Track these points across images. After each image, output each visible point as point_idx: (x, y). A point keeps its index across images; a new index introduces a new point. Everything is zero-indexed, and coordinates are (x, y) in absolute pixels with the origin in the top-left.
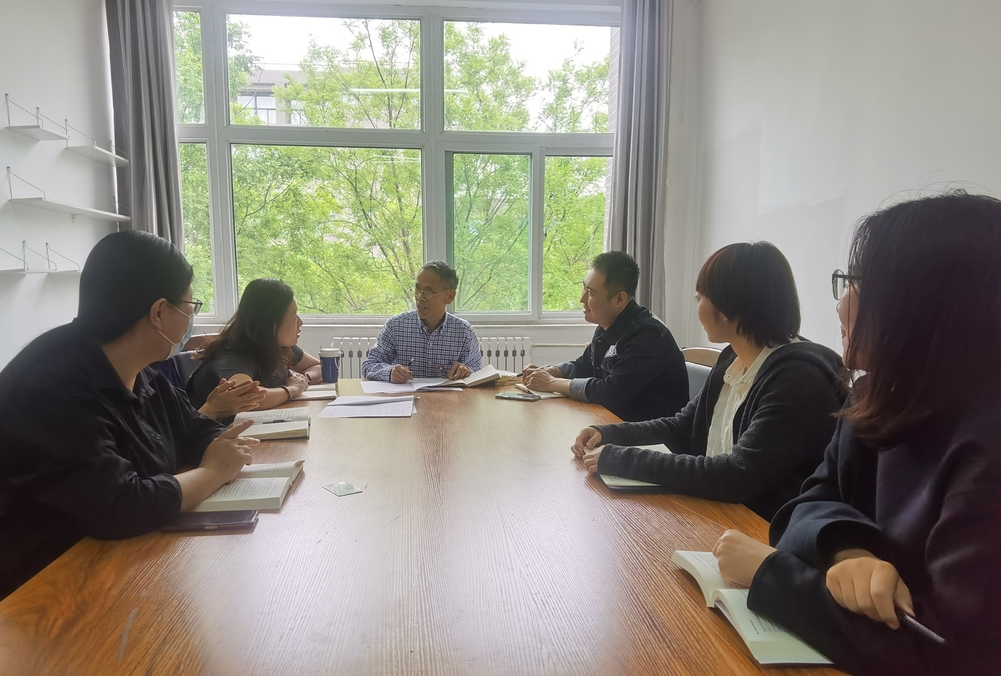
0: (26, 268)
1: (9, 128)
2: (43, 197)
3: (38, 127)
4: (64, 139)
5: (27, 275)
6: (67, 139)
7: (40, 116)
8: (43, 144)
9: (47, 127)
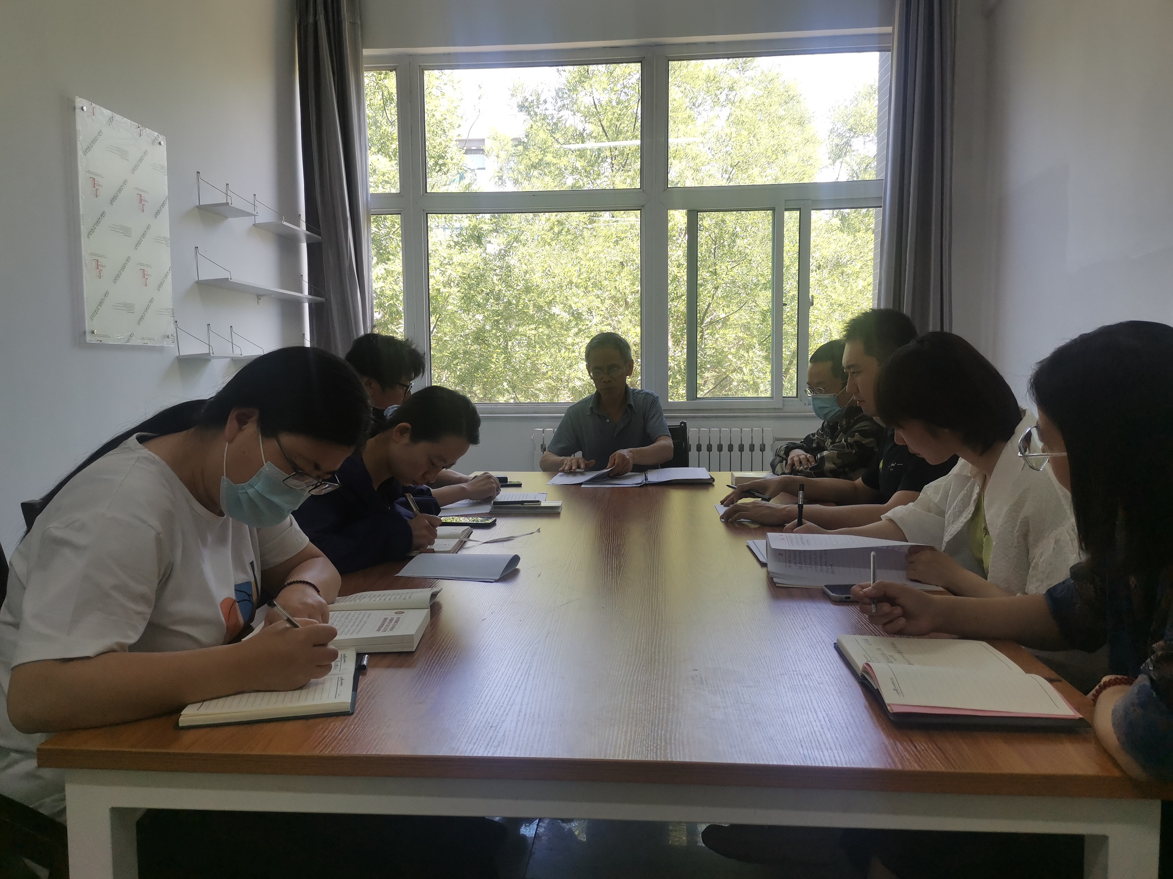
0: (211, 352)
1: (200, 208)
2: (229, 278)
3: (227, 204)
4: (252, 215)
5: (212, 360)
6: (255, 216)
7: (229, 193)
8: (232, 221)
9: (237, 203)
